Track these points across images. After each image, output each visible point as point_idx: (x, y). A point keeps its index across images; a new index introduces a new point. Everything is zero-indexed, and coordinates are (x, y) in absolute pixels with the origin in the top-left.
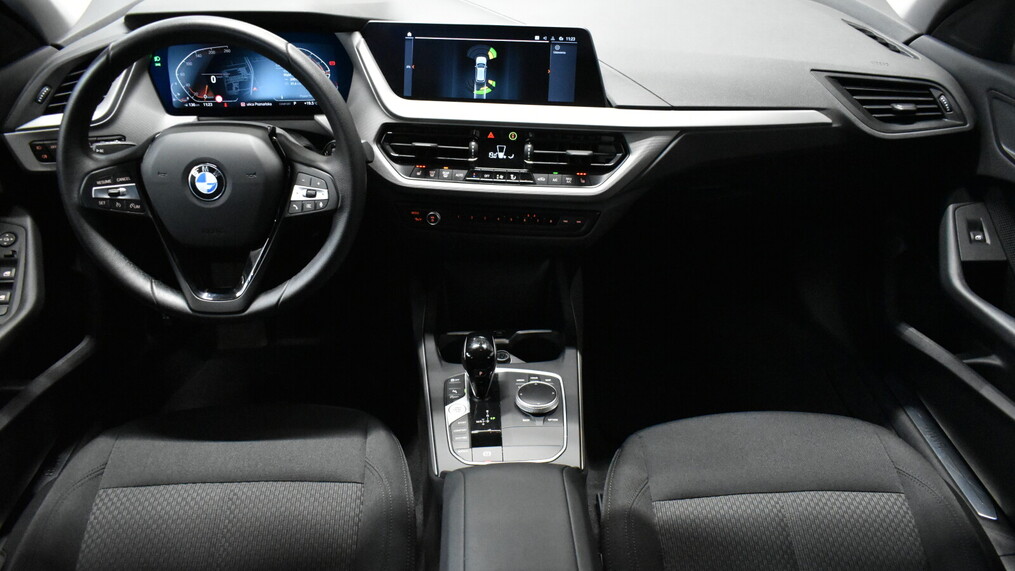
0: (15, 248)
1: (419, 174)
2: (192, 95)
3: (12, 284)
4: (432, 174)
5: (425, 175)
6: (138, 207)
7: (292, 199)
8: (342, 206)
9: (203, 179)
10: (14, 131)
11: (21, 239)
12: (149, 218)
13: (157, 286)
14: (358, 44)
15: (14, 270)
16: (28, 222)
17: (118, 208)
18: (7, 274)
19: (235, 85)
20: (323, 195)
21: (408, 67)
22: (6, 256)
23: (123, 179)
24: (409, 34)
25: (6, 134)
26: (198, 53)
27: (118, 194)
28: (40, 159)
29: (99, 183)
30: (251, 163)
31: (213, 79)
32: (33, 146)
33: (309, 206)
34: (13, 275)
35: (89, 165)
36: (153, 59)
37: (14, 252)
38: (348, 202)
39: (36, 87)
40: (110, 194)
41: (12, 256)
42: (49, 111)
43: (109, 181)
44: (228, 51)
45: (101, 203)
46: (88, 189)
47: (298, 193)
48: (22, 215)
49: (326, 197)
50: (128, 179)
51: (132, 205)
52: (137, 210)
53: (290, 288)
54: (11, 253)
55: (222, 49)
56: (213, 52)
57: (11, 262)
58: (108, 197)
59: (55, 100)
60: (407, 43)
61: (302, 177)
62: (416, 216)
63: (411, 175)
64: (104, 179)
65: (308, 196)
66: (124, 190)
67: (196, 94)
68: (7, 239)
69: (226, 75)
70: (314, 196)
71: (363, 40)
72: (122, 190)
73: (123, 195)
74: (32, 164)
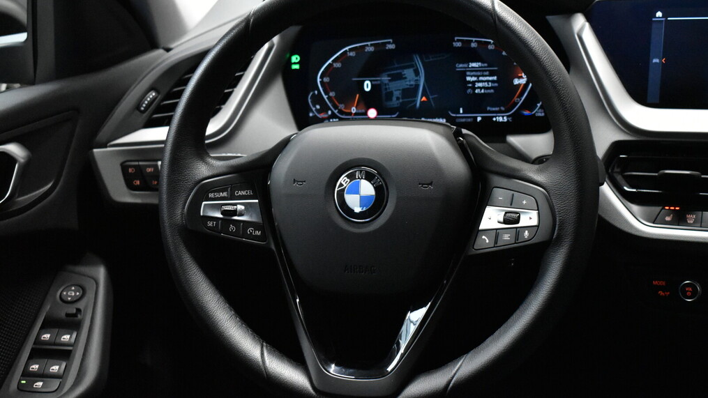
0: (81, 305)
1: (668, 219)
2: (336, 107)
3: (70, 351)
4: (691, 218)
5: (679, 220)
6: (258, 233)
7: (482, 227)
8: (559, 237)
9: (356, 190)
10: (106, 147)
11: (90, 295)
12: (271, 249)
13: (269, 352)
14: (582, 29)
15: (74, 335)
16: (101, 273)
17: (231, 233)
18: (66, 338)
19: (397, 94)
20: (529, 219)
21: (656, 61)
22: (68, 315)
23: (244, 193)
24: (659, 14)
25: (95, 150)
26: (351, 50)
27: (235, 213)
28: (131, 186)
29: (211, 195)
30: (426, 168)
31: (367, 86)
32: (124, 168)
33: (506, 237)
34: (73, 340)
35: (203, 170)
36: (290, 59)
37: (79, 310)
38: (570, 229)
39: (141, 91)
40: (224, 213)
41: (75, 315)
42: (152, 123)
43: (225, 194)
44: (392, 47)
45: (210, 224)
46: (195, 205)
47: (492, 218)
48: (94, 264)
49: (534, 222)
50: (249, 192)
51: (250, 230)
52: (256, 238)
53: (467, 366)
54: (75, 311)
55: (385, 44)
56: (372, 49)
57: (72, 323)
58: (220, 216)
59: (160, 109)
60: (654, 26)
61: (499, 194)
62: (660, 288)
63: (655, 220)
64: (219, 191)
65: (506, 221)
66: (243, 207)
67: (341, 106)
68: (72, 293)
69: (385, 79)
70: (517, 221)
71: (587, 24)
72: (240, 207)
73: (241, 215)
74: (120, 193)
